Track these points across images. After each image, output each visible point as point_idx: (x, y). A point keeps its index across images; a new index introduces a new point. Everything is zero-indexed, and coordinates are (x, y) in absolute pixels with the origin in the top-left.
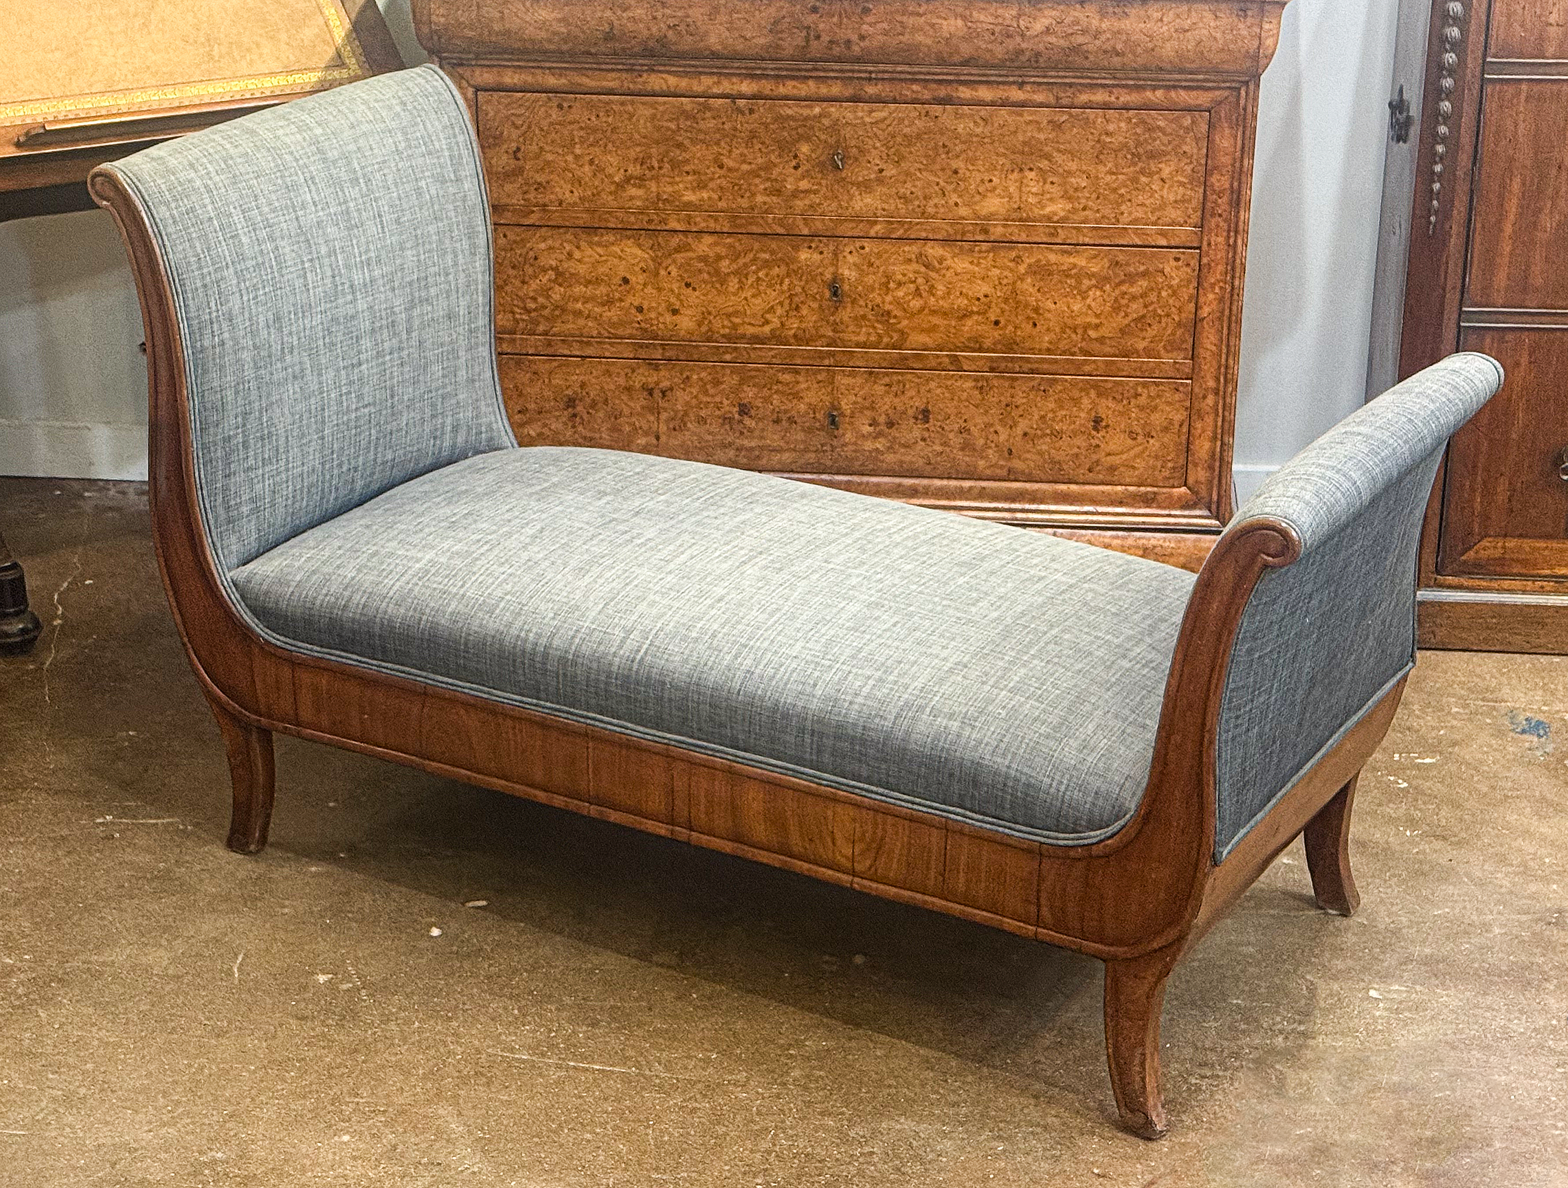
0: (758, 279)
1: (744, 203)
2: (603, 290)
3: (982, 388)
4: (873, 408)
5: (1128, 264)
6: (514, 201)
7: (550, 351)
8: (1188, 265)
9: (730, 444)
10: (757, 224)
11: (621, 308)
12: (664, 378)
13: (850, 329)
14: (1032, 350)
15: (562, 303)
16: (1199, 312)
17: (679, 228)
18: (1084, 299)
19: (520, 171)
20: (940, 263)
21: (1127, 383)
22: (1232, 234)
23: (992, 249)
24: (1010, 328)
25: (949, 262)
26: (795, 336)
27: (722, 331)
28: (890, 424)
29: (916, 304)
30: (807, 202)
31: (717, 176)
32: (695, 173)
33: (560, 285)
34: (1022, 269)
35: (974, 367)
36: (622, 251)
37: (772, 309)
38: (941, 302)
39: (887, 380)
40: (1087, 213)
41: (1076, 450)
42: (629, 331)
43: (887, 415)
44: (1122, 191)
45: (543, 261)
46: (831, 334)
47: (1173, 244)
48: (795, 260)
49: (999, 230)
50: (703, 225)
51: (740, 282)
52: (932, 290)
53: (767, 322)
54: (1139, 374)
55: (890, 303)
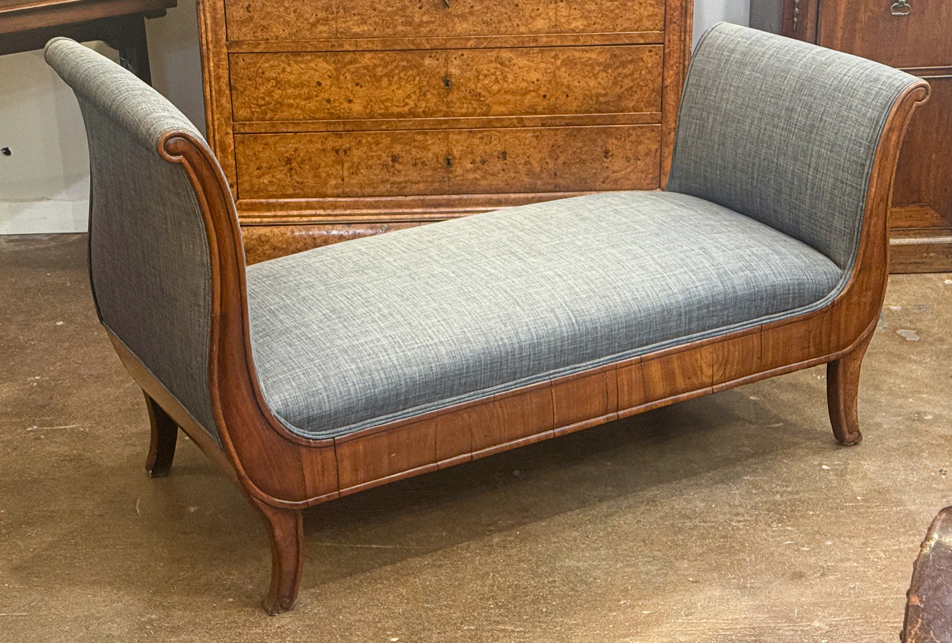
0: (400, 78)
1: (390, 31)
2: (306, 90)
3: (537, 136)
4: (472, 153)
5: (621, 55)
6: (248, 38)
7: (274, 130)
8: (657, 54)
9: (387, 181)
10: (399, 44)
11: (317, 101)
12: (344, 143)
13: (458, 105)
14: (566, 112)
15: (280, 100)
16: (665, 82)
17: (352, 49)
18: (596, 78)
19: (251, 19)
20: (510, 61)
21: (624, 128)
22: (683, 34)
23: (541, 52)
24: (553, 99)
25: (514, 61)
26: (424, 112)
27: (379, 112)
28: (483, 162)
29: (496, 88)
30: (428, 29)
31: (372, 16)
32: (359, 14)
33: (279, 89)
34: (559, 62)
35: (533, 124)
36: (316, 65)
37: (409, 97)
38: (511, 86)
39: (480, 135)
40: (596, 26)
41: (594, 171)
42: (322, 115)
43: (481, 157)
44: (617, 11)
45: (268, 74)
46: (445, 109)
47: (647, 42)
48: (422, 65)
49: (545, 39)
50: (366, 46)
51: (389, 80)
52: (505, 79)
53: (406, 104)
54: (630, 122)
55: (481, 88)
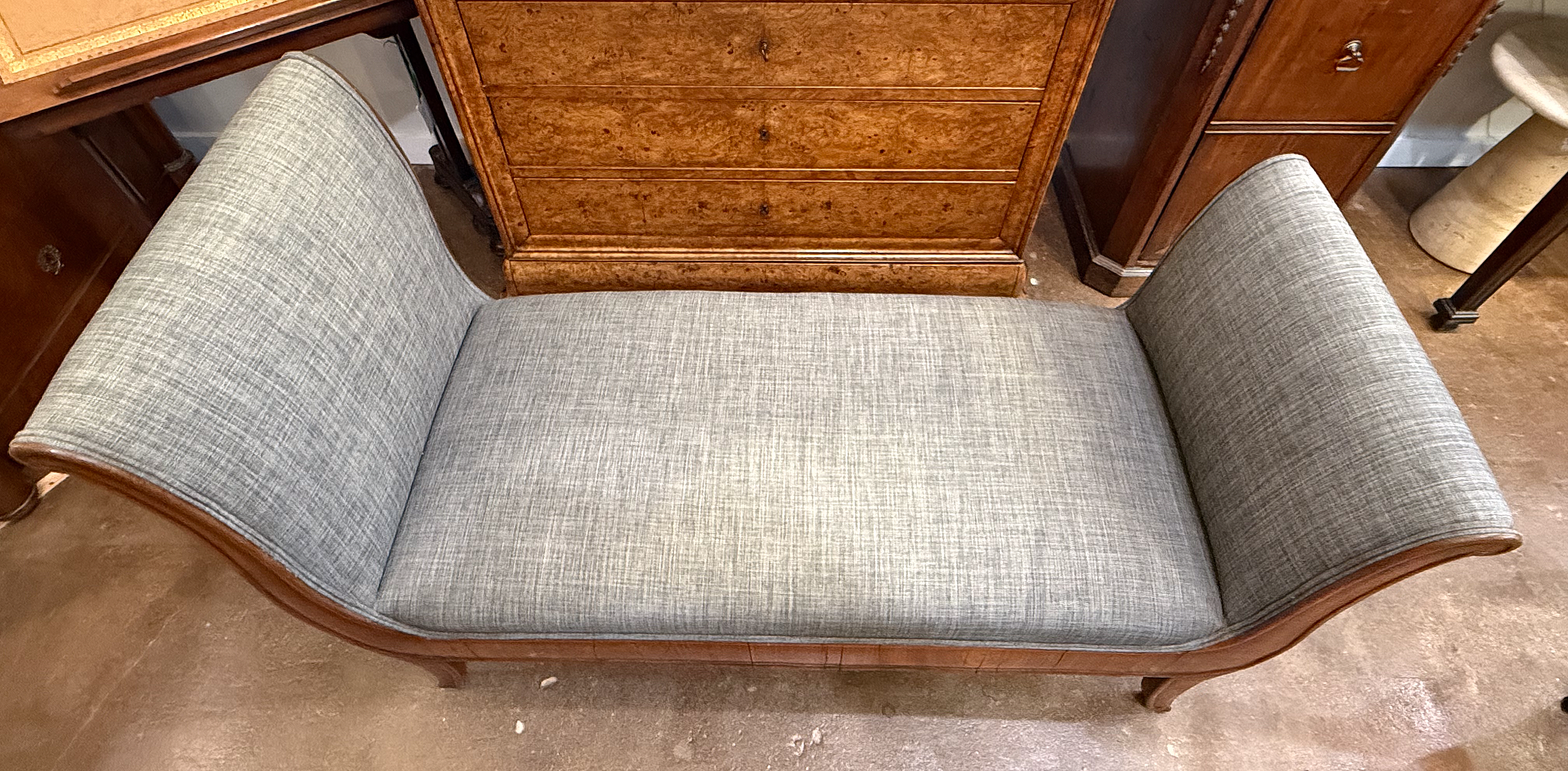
0: (706, 128)
1: (691, 78)
2: (590, 137)
3: (869, 189)
4: (792, 202)
5: (984, 113)
6: (510, 81)
8: (1029, 113)
10: (703, 93)
11: (607, 148)
12: (644, 189)
13: (777, 156)
14: (906, 166)
15: (562, 146)
16: (1032, 144)
18: (948, 135)
19: (508, 61)
20: (843, 115)
22: (1068, 94)
23: (884, 105)
24: (893, 154)
25: (850, 114)
26: (735, 162)
27: (682, 160)
28: (804, 211)
29: (824, 141)
30: (741, 76)
31: (667, 60)
32: (649, 58)
33: (558, 134)
34: (905, 117)
35: (864, 177)
36: (600, 112)
37: (717, 146)
38: (842, 140)
39: (802, 186)
40: (958, 79)
41: (929, 221)
42: (614, 162)
43: (802, 205)
44: (989, 64)
45: (542, 120)
46: (761, 159)
47: (1021, 98)
48: (733, 115)
49: (890, 93)
50: (661, 94)
51: (693, 130)
52: (836, 132)
53: (715, 154)
55: (805, 141)
